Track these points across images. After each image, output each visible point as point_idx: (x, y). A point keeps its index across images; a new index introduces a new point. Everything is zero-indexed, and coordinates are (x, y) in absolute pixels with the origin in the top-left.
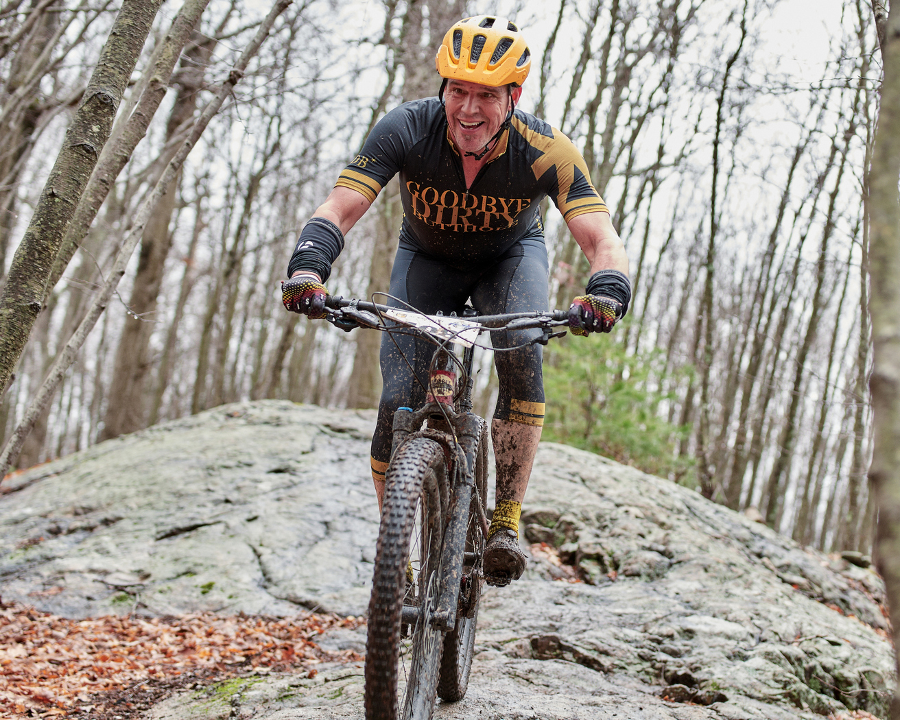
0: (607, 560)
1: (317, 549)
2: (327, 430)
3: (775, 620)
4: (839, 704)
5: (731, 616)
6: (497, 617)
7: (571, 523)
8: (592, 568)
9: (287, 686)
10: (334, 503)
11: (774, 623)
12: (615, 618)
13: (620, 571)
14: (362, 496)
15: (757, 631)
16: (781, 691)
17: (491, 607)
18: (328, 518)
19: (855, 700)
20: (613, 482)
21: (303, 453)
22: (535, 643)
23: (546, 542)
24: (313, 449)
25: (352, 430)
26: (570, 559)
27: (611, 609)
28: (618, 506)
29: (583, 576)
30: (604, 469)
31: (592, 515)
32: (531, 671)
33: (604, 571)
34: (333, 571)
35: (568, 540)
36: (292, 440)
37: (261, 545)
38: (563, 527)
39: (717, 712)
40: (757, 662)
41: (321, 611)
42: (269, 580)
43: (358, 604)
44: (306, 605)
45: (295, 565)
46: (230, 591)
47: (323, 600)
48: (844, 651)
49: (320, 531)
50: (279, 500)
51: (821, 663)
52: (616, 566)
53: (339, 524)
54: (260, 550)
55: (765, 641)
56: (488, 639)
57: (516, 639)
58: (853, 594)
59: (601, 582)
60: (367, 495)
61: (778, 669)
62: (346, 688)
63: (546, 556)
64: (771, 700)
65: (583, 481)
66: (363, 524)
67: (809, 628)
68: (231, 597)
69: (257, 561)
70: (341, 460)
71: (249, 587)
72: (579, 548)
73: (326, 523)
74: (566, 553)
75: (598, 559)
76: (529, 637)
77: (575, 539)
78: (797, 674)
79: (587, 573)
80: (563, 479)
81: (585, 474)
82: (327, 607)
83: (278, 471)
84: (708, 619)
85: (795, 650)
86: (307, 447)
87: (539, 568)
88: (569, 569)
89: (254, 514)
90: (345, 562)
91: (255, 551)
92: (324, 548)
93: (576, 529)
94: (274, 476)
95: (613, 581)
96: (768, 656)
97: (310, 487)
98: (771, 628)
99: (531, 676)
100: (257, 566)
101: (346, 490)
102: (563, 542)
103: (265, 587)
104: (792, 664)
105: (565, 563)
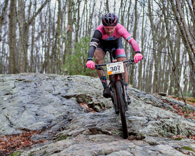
0: (101, 105)
1: (24, 114)
2: (17, 81)
3: (152, 114)
4: (173, 134)
5: (140, 115)
6: (78, 125)
7: (89, 96)
8: (98, 107)
9: (30, 152)
10: (25, 101)
11: (151, 115)
12: (109, 120)
13: (106, 107)
14: (32, 98)
15: (147, 118)
16: (158, 133)
17: (75, 122)
18: (24, 105)
19: (177, 132)
20: (97, 83)
21: (13, 88)
22: (90, 130)
23: (83, 102)
24: (15, 87)
25: (23, 80)
26: (91, 106)
27: (107, 118)
28: (100, 89)
29: (96, 110)
30: (93, 80)
31: (94, 93)
32: (93, 138)
33: (101, 108)
34: (29, 119)
35: (89, 101)
36: (9, 85)
37: (8, 115)
38: (87, 98)
39: (145, 141)
40: (150, 126)
41: (29, 131)
42: (13, 124)
43: (38, 127)
44: (24, 129)
45: (19, 119)
46: (3, 129)
47: (29, 127)
48: (171, 120)
49: (23, 109)
50: (10, 102)
51: (166, 124)
52: (104, 106)
53: (27, 106)
54: (8, 116)
55: (150, 120)
56: (78, 131)
57: (85, 130)
58: (165, 104)
59: (101, 111)
60: (33, 97)
61: (156, 127)
62: (47, 150)
63: (84, 106)
64: (156, 136)
65: (89, 84)
66: (34, 105)
67: (160, 115)
68: (3, 131)
69: (8, 120)
70: (23, 88)
71: (8, 127)
72: (93, 102)
73: (24, 106)
74: (90, 104)
75: (99, 105)
76: (89, 129)
77: (91, 100)
78: (160, 128)
79: (97, 109)
80: (84, 84)
81: (89, 82)
82: (31, 129)
83: (7, 94)
84: (134, 117)
85: (158, 122)
86: (14, 86)
87: (83, 109)
88: (91, 109)
89: (4, 107)
90: (32, 116)
91: (7, 117)
92: (25, 113)
93: (91, 98)
94: (7, 96)
95: (104, 110)
96: (152, 124)
97: (17, 97)
98: (151, 117)
99: (93, 139)
100: (8, 121)
101: (27, 96)
102: (88, 102)
103: (12, 127)
104: (159, 125)
105: (90, 107)
